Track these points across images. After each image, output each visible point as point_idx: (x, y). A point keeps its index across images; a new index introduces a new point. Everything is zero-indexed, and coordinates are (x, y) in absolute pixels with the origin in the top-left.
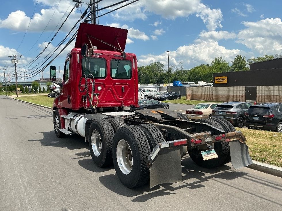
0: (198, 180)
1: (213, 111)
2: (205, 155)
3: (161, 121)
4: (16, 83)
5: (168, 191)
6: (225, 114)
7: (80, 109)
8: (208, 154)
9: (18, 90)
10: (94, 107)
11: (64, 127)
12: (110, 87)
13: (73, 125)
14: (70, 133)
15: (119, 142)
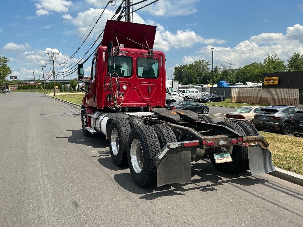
0: (211, 183)
1: (255, 115)
2: (217, 158)
3: (179, 122)
4: (54, 80)
5: (178, 192)
6: (268, 119)
7: (104, 108)
8: (221, 158)
9: (56, 88)
10: (118, 106)
11: (90, 126)
12: (135, 86)
13: (97, 124)
14: (95, 131)
15: (133, 141)
